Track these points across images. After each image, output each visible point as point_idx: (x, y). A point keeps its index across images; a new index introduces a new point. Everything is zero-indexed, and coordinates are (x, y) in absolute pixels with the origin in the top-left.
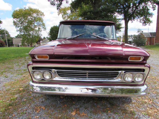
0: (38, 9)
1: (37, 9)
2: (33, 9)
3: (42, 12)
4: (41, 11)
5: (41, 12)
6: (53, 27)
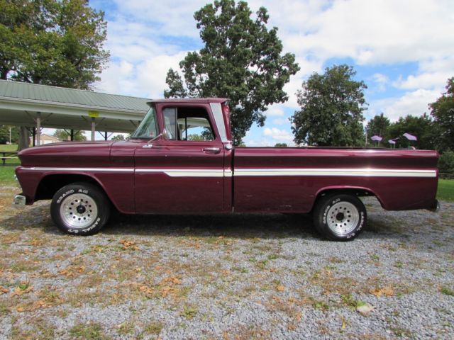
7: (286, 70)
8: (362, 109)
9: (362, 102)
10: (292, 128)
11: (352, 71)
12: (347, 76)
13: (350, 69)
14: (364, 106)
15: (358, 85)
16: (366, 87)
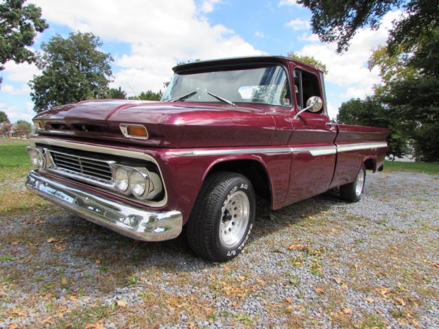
0: (313, 58)
1: (310, 57)
2: (300, 57)
3: (323, 64)
4: (319, 62)
5: (320, 64)
6: (348, 103)
7: (30, 24)
8: (109, 81)
9: (110, 74)
10: (32, 94)
11: (99, 42)
12: (94, 46)
13: (96, 39)
14: (111, 78)
15: (105, 57)
16: (113, 60)
